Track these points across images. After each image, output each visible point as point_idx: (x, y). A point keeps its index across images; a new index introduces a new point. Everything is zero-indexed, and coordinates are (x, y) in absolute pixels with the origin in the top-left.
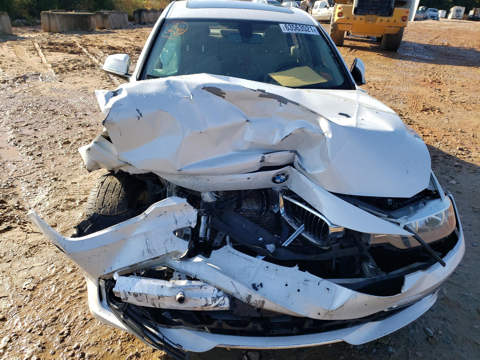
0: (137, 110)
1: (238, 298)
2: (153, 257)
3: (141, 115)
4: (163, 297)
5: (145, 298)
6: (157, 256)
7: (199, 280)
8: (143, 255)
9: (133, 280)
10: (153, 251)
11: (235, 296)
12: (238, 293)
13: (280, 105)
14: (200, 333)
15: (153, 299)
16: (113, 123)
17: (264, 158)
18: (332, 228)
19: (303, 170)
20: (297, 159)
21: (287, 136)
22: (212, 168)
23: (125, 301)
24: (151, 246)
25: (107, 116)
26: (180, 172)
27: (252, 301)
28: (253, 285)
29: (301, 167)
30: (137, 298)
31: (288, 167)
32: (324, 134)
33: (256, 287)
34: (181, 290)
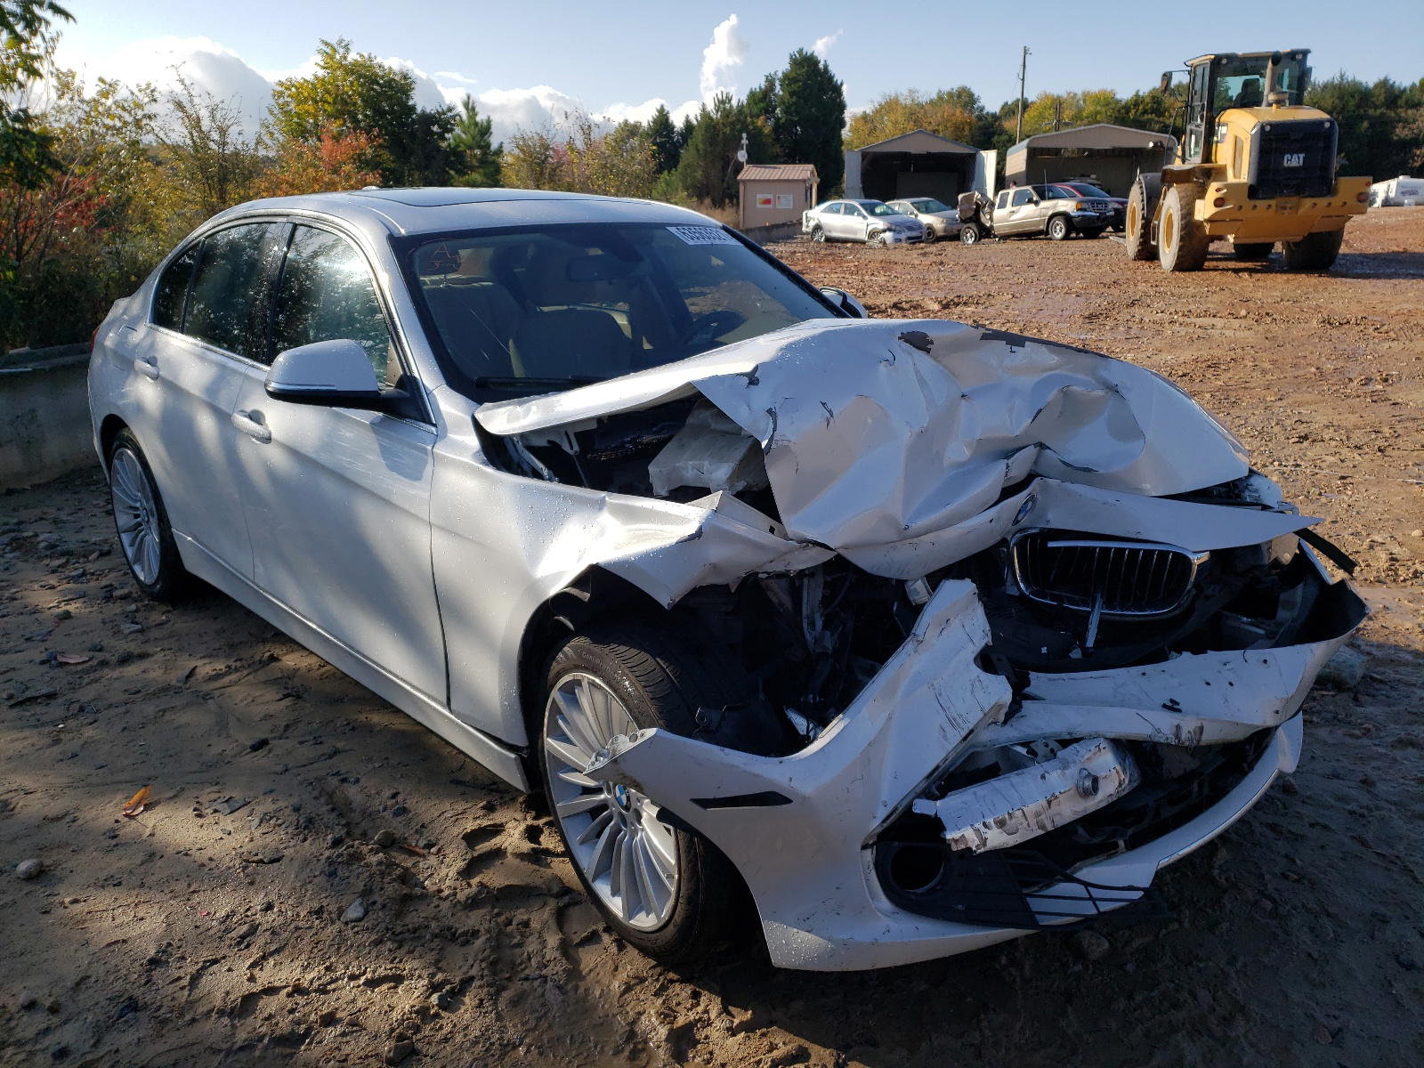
0: (823, 404)
1: (1162, 741)
2: (964, 734)
3: (832, 416)
4: (1056, 798)
5: (1023, 820)
6: (971, 727)
7: (1082, 739)
8: (945, 737)
9: (975, 793)
10: (959, 720)
11: (1156, 740)
12: (1159, 731)
13: (1012, 351)
14: (1114, 859)
15: (1038, 814)
16: (785, 443)
17: (1008, 467)
18: (1197, 560)
19: (1085, 473)
20: (1055, 456)
21: (1040, 411)
22: (949, 508)
23: (982, 850)
24: (952, 709)
25: (774, 430)
26: (906, 534)
27: (1184, 736)
28: (1165, 706)
29: (1077, 469)
30: (1006, 828)
31: (1037, 480)
32: (1113, 389)
33: (1173, 707)
34: (1079, 766)
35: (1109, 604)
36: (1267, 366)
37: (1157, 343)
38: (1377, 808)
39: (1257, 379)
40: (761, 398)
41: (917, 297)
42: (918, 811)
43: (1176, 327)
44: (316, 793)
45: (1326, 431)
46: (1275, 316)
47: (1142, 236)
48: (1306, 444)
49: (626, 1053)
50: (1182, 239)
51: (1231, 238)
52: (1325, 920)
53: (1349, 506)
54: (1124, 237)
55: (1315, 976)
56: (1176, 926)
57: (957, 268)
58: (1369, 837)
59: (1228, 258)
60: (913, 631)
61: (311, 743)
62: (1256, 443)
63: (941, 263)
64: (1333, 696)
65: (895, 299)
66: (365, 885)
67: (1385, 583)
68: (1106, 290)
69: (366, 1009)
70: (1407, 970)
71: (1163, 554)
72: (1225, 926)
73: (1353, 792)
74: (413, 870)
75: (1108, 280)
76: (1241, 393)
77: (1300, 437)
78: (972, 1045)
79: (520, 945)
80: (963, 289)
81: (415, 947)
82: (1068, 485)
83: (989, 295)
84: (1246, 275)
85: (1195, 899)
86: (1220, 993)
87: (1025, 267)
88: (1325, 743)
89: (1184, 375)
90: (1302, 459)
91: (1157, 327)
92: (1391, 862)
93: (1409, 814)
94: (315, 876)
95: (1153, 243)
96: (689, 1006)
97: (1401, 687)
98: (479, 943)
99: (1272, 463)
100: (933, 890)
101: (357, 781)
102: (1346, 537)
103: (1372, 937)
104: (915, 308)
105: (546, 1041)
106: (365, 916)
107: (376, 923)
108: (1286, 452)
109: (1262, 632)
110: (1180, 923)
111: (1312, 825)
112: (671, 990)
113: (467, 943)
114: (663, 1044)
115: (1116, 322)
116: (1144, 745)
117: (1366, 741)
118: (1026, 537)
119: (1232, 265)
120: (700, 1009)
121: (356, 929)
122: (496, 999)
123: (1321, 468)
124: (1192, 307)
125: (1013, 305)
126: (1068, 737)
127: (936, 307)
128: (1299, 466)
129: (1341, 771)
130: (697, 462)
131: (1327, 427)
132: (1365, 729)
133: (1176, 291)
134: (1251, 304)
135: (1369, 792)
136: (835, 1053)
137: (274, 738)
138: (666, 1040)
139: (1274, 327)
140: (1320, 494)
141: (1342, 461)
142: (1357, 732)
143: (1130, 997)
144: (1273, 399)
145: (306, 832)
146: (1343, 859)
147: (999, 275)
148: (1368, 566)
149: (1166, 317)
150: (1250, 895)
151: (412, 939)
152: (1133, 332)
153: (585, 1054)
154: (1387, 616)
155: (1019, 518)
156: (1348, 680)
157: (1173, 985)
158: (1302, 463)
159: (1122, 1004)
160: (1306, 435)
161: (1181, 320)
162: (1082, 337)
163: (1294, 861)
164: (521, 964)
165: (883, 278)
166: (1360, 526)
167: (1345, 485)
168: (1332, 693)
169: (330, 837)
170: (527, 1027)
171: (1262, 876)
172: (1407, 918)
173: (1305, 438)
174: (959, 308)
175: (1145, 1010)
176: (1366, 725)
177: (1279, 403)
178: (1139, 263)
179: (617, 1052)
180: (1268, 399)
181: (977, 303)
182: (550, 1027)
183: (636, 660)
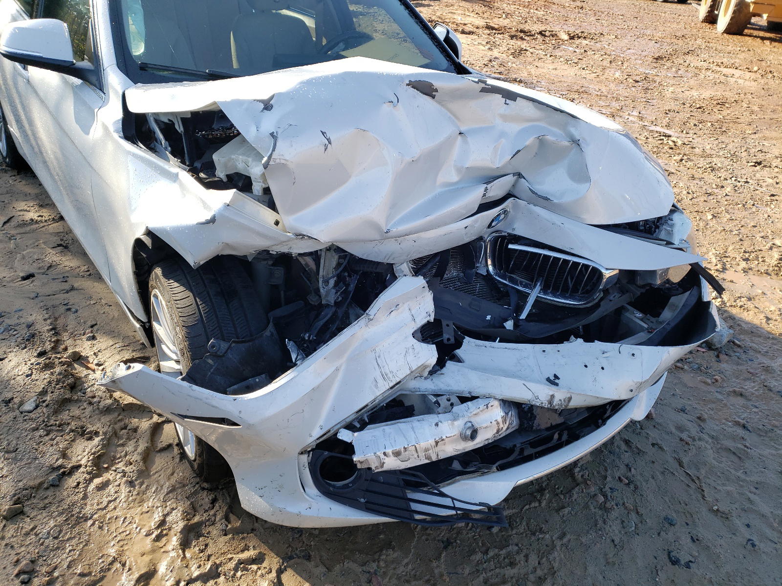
0: (323, 133)
1: (538, 404)
2: (391, 384)
3: (330, 143)
4: (443, 440)
5: (414, 453)
6: (398, 381)
7: (478, 397)
8: (376, 386)
10: (390, 375)
11: (533, 403)
12: (537, 398)
13: (505, 103)
15: (426, 450)
16: (283, 161)
17: (486, 189)
18: (607, 274)
19: (543, 200)
20: (527, 184)
21: (519, 151)
22: (428, 218)
23: (380, 470)
24: (386, 367)
25: (274, 150)
26: (386, 235)
27: (556, 402)
28: (548, 380)
29: (540, 197)
30: (401, 457)
31: (510, 200)
32: (576, 142)
33: (553, 381)
34: (466, 419)
35: (544, 290)
36: (756, 108)
37: (692, 82)
38: (700, 439)
39: (746, 118)
40: (269, 121)
41: (556, 29)
42: (340, 438)
43: (709, 73)
44: (47, 316)
45: (775, 160)
46: (775, 74)
47: (711, 7)
48: (758, 168)
49: (154, 536)
50: (734, 12)
51: (765, 16)
52: (633, 515)
53: (769, 216)
54: (700, 5)
55: (611, 555)
56: (537, 504)
57: (590, 12)
58: (685, 460)
59: (761, 28)
60: (367, 311)
61: (60, 280)
62: (727, 162)
63: (582, 8)
64: (703, 352)
65: (543, 28)
66: (43, 388)
67: (770, 275)
68: (676, 41)
69: (6, 476)
70: (673, 564)
71: (586, 267)
72: (566, 510)
73: (689, 424)
74: (84, 380)
75: (679, 34)
76: (731, 125)
77: (756, 163)
78: (369, 572)
79: (123, 445)
80: (588, 27)
81: (56, 437)
82: (532, 206)
83: (602, 34)
84: (767, 42)
85: (557, 487)
86: (544, 559)
87: (632, 18)
88: (685, 386)
89: (700, 108)
90: (751, 179)
91: (697, 71)
92: (693, 480)
93: (719, 446)
94: (18, 375)
95: (716, 12)
96: (207, 508)
97: (751, 353)
98: (97, 440)
99: (731, 178)
100: (346, 486)
101: (76, 311)
102: (758, 238)
103: (659, 534)
104: (553, 36)
105: (107, 519)
106: (35, 409)
107: (38, 416)
108: (743, 172)
109: (646, 326)
110: (540, 503)
111: (653, 445)
112: (200, 495)
113: (90, 439)
114: (178, 534)
115: (672, 64)
116: (523, 406)
117: (712, 389)
118: (498, 237)
119: (762, 34)
120: (212, 512)
121: (25, 418)
122: (89, 484)
123: (761, 187)
124: (725, 60)
125: (614, 44)
126: (468, 395)
127: (566, 37)
128: (748, 182)
129: (688, 408)
130: (245, 158)
131: (777, 157)
132: (715, 379)
133: (719, 48)
134: (763, 63)
135: (700, 426)
136: (281, 561)
137: (38, 273)
138: (180, 532)
139: (771, 82)
140: (753, 205)
141: (777, 183)
142: (709, 381)
143: (486, 552)
144: (750, 132)
145: (27, 343)
146: (663, 473)
147: (614, 22)
148: (763, 261)
149: (705, 65)
150: (593, 489)
151: (58, 431)
152: (680, 72)
153: (128, 532)
154: (762, 299)
155: (493, 224)
156: (716, 344)
157: (517, 548)
158: (750, 181)
159: (478, 556)
160: (761, 162)
161: (714, 68)
162: (647, 72)
163: (630, 470)
164: (119, 458)
165: (542, 13)
166: (770, 231)
167: (772, 200)
168: (704, 350)
169: (40, 349)
170: (100, 507)
171: (606, 477)
172: (687, 524)
173: (759, 163)
174: (580, 40)
175: (492, 563)
176: (717, 377)
177: (753, 136)
178: (704, 24)
179: (148, 535)
180: (747, 132)
181: (592, 39)
182: (115, 508)
183: (179, 296)
